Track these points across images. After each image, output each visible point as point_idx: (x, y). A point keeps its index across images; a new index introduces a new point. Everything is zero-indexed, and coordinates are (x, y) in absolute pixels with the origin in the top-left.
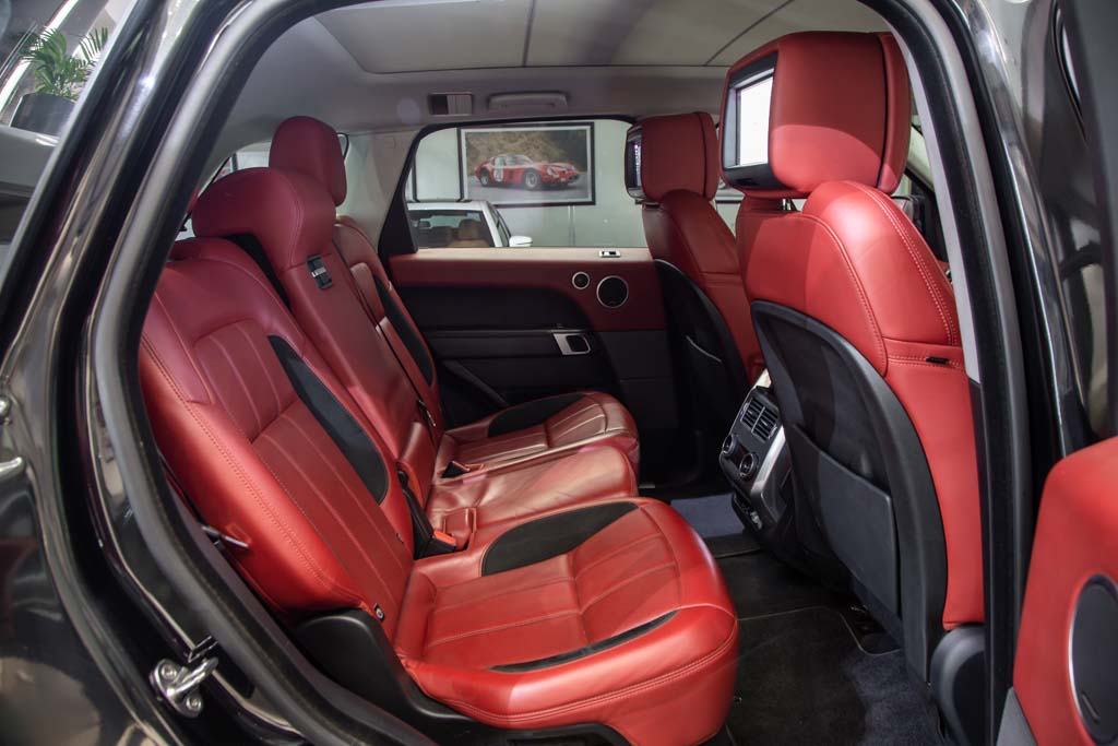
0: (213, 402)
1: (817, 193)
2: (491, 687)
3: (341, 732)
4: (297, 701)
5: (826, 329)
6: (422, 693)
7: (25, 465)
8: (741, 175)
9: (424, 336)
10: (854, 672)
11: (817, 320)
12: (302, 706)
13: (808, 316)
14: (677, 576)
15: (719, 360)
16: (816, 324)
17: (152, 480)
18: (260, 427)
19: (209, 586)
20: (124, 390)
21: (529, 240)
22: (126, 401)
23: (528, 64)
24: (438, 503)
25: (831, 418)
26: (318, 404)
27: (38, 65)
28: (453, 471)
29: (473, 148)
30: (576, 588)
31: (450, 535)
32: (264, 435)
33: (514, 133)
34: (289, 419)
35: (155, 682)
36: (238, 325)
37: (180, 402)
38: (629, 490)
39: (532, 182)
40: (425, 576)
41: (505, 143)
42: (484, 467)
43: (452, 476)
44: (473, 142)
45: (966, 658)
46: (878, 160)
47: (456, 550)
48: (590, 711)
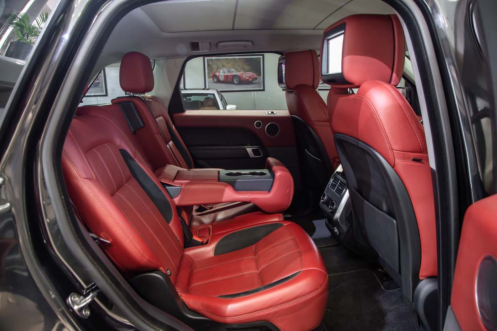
0: (95, 179)
2: (218, 305)
3: (152, 325)
5: (367, 146)
6: (188, 307)
7: (11, 207)
8: (330, 78)
9: (188, 149)
10: (380, 298)
13: (359, 140)
14: (301, 255)
15: (320, 160)
17: (67, 213)
18: (116, 190)
20: (55, 173)
21: (235, 106)
23: (235, 29)
24: (195, 224)
25: (369, 186)
26: (141, 179)
27: (17, 29)
28: (201, 209)
29: (211, 66)
30: (256, 261)
31: (200, 237)
32: (117, 193)
33: (228, 59)
34: (129, 186)
35: (69, 303)
36: (106, 144)
37: (80, 179)
38: (280, 218)
39: (237, 81)
40: (189, 256)
41: (225, 64)
42: (215, 208)
43: (201, 211)
44: (210, 63)
45: (429, 293)
46: (390, 71)
47: (202, 244)
48: (263, 316)
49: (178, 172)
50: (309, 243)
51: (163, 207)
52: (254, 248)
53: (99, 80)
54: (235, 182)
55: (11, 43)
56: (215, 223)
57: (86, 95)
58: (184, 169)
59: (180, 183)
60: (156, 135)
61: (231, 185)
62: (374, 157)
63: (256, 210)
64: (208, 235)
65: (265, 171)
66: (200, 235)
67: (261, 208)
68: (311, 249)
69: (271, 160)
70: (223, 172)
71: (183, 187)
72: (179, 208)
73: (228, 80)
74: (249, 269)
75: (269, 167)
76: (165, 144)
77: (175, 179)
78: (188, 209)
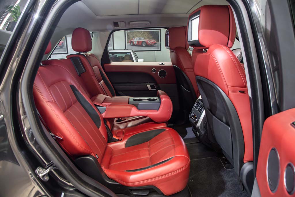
0: (54, 102)
1: (211, 48)
2: (125, 176)
3: (85, 186)
4: (73, 178)
5: (213, 83)
6: (108, 177)
7: (4, 117)
8: (192, 43)
9: (112, 85)
10: (223, 174)
11: (211, 81)
12: (74, 179)
13: (209, 80)
14: (175, 148)
15: (189, 92)
16: (211, 82)
17: (36, 121)
18: (67, 109)
19: (51, 148)
20: (29, 98)
21: (143, 60)
22: (29, 101)
23: (139, 14)
24: (115, 129)
25: (216, 107)
26: (82, 102)
27: (13, 14)
28: (119, 120)
29: (129, 36)
30: (149, 151)
31: (117, 137)
32: (68, 110)
33: (139, 32)
34: (75, 106)
35: (37, 173)
36: (61, 82)
37: (45, 102)
38: (164, 126)
39: (144, 45)
40: (110, 147)
41: (137, 34)
42: (127, 119)
43: (119, 122)
44: (129, 34)
45: (249, 170)
46: (227, 39)
47: (119, 141)
48: (150, 182)
49: (105, 98)
50: (180, 140)
51: (95, 119)
52: (148, 143)
53: (63, 44)
54: (138, 104)
55: (10, 23)
56: (127, 128)
57: (53, 53)
58: (109, 97)
59: (106, 105)
60: (93, 77)
61: (136, 106)
62: (217, 89)
63: (151, 121)
64: (122, 135)
65: (156, 98)
66: (118, 136)
67: (153, 119)
68: (181, 144)
69: (160, 91)
70: (131, 98)
71: (107, 107)
72: (105, 120)
73: (139, 44)
74: (145, 155)
75: (159, 96)
76: (98, 82)
77: (103, 103)
78: (111, 120)
